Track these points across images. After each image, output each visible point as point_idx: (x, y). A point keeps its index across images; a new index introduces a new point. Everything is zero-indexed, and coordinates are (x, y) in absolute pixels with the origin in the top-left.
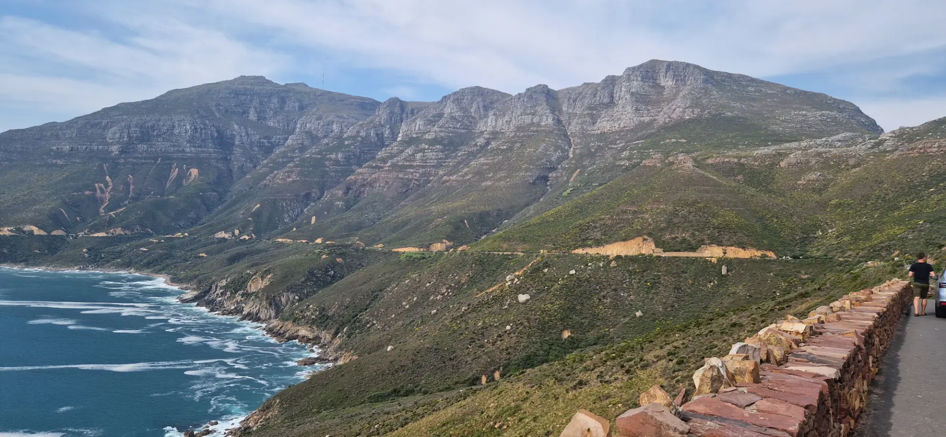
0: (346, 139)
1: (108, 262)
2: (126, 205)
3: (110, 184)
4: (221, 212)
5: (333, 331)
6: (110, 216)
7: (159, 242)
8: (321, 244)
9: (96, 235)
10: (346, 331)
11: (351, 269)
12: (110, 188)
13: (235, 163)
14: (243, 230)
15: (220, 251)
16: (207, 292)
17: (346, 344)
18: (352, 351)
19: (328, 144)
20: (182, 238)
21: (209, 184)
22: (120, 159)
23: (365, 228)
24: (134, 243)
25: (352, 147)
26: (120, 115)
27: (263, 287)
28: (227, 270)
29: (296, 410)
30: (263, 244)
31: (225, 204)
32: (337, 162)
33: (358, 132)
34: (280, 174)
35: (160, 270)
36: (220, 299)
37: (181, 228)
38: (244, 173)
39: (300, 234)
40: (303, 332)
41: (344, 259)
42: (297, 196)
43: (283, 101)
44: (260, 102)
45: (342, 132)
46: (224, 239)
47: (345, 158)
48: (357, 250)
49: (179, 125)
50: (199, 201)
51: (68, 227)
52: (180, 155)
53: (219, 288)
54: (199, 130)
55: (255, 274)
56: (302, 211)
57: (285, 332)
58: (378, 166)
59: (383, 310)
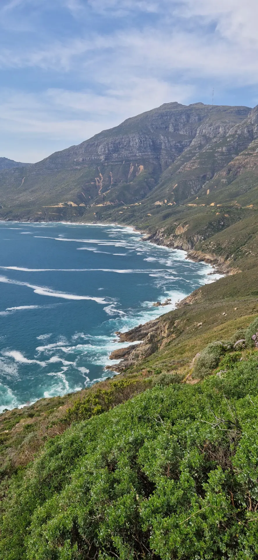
0: (228, 137)
1: (106, 219)
2: (110, 189)
3: (102, 178)
4: (157, 190)
5: (225, 257)
6: (104, 195)
7: (128, 209)
8: (214, 206)
9: (99, 205)
10: (233, 257)
11: (233, 221)
12: (102, 180)
13: (162, 160)
14: (169, 200)
15: (158, 212)
16: (154, 235)
17: (233, 264)
18: (238, 268)
19: (216, 142)
20: (138, 206)
21: (149, 174)
22: (105, 163)
23: (240, 195)
24: (116, 209)
25: (232, 142)
26: (103, 138)
27: (184, 232)
28: (163, 223)
29: (211, 297)
30: (181, 207)
31: (158, 185)
32: (222, 153)
33: (236, 131)
34: (188, 164)
35: (130, 223)
36: (161, 238)
37: (137, 200)
38: (168, 166)
39: (201, 201)
40: (208, 257)
41: (229, 215)
42: (198, 177)
43: (188, 116)
44: (175, 119)
45: (225, 133)
46: (160, 206)
47: (227, 150)
48: (237, 209)
49: (133, 140)
50: (145, 184)
51: (86, 202)
52: (134, 158)
53: (160, 232)
54: (143, 142)
55: (179, 225)
56: (201, 187)
57: (197, 257)
58: (249, 153)
59: (255, 245)
